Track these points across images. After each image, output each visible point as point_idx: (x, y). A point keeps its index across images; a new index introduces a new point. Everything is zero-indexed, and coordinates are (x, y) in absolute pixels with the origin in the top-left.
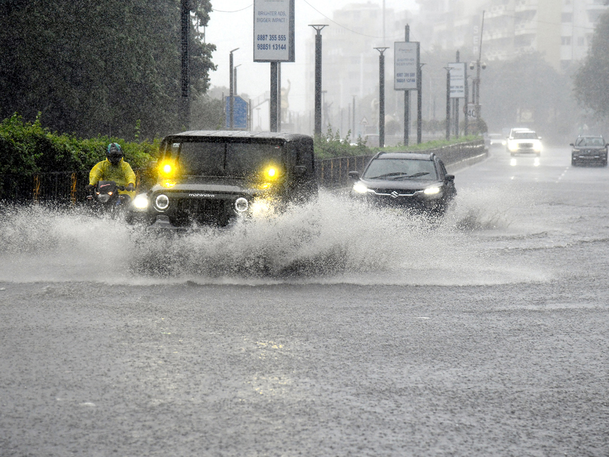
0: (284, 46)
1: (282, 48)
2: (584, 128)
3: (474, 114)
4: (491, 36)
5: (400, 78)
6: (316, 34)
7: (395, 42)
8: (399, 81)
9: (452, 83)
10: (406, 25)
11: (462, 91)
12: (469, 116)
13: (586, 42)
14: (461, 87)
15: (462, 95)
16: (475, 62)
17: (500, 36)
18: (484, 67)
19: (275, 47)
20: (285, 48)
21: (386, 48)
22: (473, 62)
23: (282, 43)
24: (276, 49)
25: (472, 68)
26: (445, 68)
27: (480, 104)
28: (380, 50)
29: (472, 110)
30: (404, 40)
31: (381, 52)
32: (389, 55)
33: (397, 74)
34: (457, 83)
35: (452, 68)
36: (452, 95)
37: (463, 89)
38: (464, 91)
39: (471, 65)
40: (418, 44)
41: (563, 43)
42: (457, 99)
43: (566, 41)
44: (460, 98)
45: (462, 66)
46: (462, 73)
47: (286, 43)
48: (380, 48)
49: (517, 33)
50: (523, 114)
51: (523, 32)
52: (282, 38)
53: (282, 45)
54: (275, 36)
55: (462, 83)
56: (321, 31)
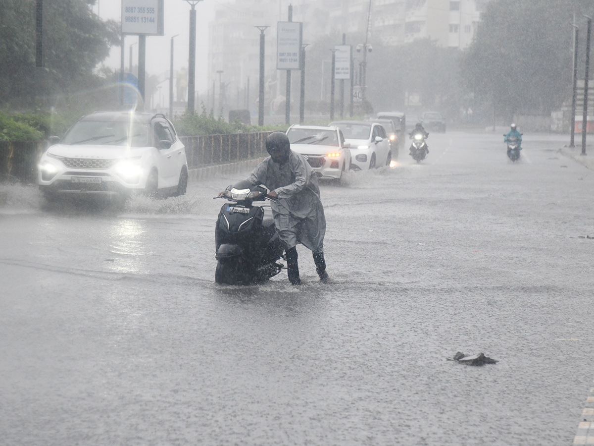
0: (152, 19)
1: (151, 21)
2: (468, 112)
3: (360, 96)
4: (384, 22)
5: (283, 57)
6: (191, 9)
7: (278, 22)
8: (281, 60)
9: (337, 65)
10: (289, 5)
11: (347, 73)
12: (355, 98)
13: (472, 30)
14: (347, 69)
15: (348, 76)
16: (362, 45)
17: (392, 22)
18: (370, 50)
19: (144, 19)
20: (154, 22)
21: (266, 27)
22: (359, 45)
23: (149, 16)
24: (145, 22)
25: (359, 51)
26: (331, 50)
27: (366, 86)
28: (261, 28)
29: (358, 92)
30: (287, 20)
31: (261, 31)
32: (271, 34)
33: (280, 54)
34: (343, 64)
35: (337, 50)
36: (337, 76)
37: (349, 71)
38: (349, 73)
39: (358, 48)
40: (301, 24)
41: (451, 31)
42: (342, 80)
43: (454, 28)
44: (345, 79)
45: (348, 48)
46: (348, 55)
47: (155, 15)
48: (261, 27)
49: (407, 20)
50: (411, 97)
51: (413, 19)
52: (151, 10)
53: (151, 18)
54: (144, 8)
55: (347, 65)
56: (196, 6)
